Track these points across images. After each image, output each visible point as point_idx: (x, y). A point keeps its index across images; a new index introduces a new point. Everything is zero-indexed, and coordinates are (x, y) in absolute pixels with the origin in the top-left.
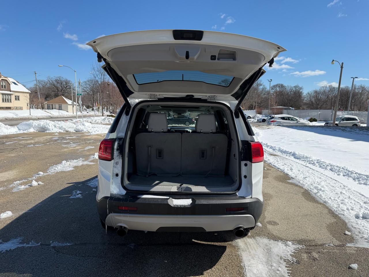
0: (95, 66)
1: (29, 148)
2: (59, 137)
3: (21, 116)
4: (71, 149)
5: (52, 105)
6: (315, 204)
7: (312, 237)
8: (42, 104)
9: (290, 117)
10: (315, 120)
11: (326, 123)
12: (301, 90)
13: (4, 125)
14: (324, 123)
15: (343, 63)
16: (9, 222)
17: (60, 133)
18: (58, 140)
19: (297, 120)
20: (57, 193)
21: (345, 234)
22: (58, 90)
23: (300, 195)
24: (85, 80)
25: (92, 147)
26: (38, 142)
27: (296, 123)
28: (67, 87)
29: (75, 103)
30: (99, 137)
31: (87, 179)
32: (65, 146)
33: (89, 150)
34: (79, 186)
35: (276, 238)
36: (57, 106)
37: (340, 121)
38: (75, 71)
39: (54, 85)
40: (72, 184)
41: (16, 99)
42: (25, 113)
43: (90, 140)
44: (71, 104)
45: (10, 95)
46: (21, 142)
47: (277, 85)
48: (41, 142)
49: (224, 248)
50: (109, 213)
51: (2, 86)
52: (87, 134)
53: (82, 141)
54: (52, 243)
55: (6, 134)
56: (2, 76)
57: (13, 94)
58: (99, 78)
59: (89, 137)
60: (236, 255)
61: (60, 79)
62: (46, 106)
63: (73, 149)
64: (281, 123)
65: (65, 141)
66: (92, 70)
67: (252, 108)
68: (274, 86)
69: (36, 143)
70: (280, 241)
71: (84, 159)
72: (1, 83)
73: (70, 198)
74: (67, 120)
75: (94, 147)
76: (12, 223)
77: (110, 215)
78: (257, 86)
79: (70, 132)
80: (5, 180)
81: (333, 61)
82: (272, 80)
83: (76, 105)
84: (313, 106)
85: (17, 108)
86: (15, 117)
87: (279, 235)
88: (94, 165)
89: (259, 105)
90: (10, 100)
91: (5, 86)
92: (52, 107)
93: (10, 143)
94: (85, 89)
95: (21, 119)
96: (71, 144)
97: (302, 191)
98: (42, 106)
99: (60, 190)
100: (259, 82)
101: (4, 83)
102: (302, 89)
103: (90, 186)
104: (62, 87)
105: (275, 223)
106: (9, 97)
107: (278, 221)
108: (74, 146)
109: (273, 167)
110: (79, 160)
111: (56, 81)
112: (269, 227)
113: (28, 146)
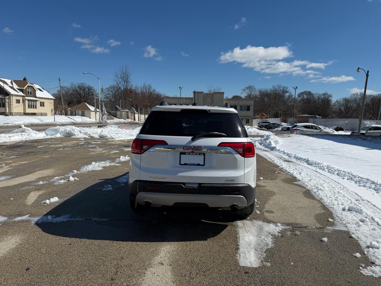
0: (118, 74)
1: (59, 151)
2: (85, 142)
3: (46, 122)
4: (98, 152)
5: (75, 111)
6: (311, 200)
7: (299, 222)
8: (66, 110)
9: (313, 126)
10: (341, 129)
11: (352, 133)
12: (330, 98)
13: (32, 130)
14: (351, 133)
15: (368, 71)
16: (57, 205)
17: (85, 138)
18: (84, 144)
19: (321, 128)
20: (91, 186)
21: (328, 221)
22: (80, 96)
23: (301, 193)
24: (108, 87)
25: (117, 151)
26: (67, 146)
27: (319, 132)
28: (90, 94)
29: (98, 110)
30: (123, 142)
31: (115, 177)
32: (92, 150)
33: (114, 154)
34: (109, 181)
35: (269, 222)
36: (80, 112)
37: (367, 131)
38: (99, 78)
39: (77, 91)
40: (103, 180)
41: (41, 105)
42: (49, 119)
43: (114, 145)
44: (94, 110)
45: (36, 101)
46: (51, 146)
47: (304, 93)
48: (69, 146)
49: (226, 226)
50: (139, 192)
51: (28, 92)
52: (111, 140)
53: (107, 146)
54: (93, 218)
55: (36, 139)
56: (28, 83)
57: (38, 101)
58: (122, 85)
59: (113, 143)
60: (234, 231)
61: (82, 85)
62: (69, 112)
63: (100, 153)
64: (304, 132)
65: (91, 146)
66: (115, 77)
67: (278, 116)
68: (301, 93)
69: (64, 147)
70: (272, 223)
71: (111, 161)
72: (28, 89)
73: (103, 190)
74: (90, 127)
75: (118, 151)
76: (60, 205)
77: (139, 193)
78: (283, 93)
79: (95, 138)
80: (45, 176)
81: (359, 68)
82: (297, 87)
83: (99, 112)
84: (342, 114)
85: (42, 114)
86: (40, 122)
87: (272, 219)
88: (121, 166)
89: (285, 113)
90: (36, 106)
91: (31, 92)
92: (75, 113)
93: (41, 147)
94: (107, 95)
95: (46, 124)
96: (97, 148)
97: (304, 191)
98: (65, 112)
99: (93, 184)
100: (285, 89)
101: (30, 90)
102: (331, 96)
103: (118, 182)
104: (84, 93)
105: (272, 212)
106: (35, 103)
107: (274, 210)
108: (100, 150)
109: (284, 172)
110: (106, 161)
111: (79, 87)
112: (266, 214)
113: (58, 150)
